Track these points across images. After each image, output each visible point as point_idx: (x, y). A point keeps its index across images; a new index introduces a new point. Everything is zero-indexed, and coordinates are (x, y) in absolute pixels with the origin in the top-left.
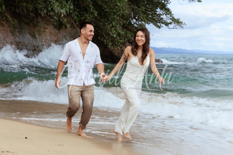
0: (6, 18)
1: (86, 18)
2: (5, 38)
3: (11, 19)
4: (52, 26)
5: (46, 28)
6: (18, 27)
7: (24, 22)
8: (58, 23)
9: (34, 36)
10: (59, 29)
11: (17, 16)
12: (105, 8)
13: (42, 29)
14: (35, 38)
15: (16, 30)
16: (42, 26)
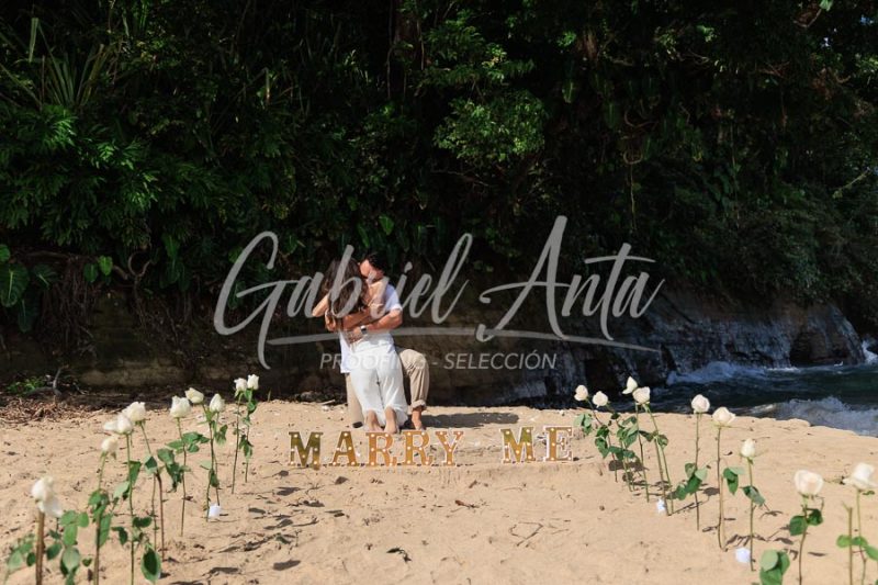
0: (725, 299)
1: (842, 287)
2: (727, 331)
3: (731, 300)
4: (794, 305)
6: (743, 310)
7: (751, 302)
9: (768, 324)
10: (805, 308)
11: (739, 294)
13: (779, 311)
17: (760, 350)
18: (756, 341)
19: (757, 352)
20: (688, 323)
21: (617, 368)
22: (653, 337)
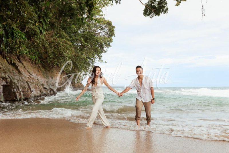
0: (40, 68)
2: (41, 79)
6: (45, 73)
7: (47, 70)
9: (52, 78)
11: (44, 67)
12: (77, 64)
13: (55, 74)
14: (53, 79)
15: (45, 74)
16: (55, 72)
17: (51, 87)
18: (50, 84)
19: (50, 88)
20: (30, 75)
21: (15, 90)
22: (23, 78)
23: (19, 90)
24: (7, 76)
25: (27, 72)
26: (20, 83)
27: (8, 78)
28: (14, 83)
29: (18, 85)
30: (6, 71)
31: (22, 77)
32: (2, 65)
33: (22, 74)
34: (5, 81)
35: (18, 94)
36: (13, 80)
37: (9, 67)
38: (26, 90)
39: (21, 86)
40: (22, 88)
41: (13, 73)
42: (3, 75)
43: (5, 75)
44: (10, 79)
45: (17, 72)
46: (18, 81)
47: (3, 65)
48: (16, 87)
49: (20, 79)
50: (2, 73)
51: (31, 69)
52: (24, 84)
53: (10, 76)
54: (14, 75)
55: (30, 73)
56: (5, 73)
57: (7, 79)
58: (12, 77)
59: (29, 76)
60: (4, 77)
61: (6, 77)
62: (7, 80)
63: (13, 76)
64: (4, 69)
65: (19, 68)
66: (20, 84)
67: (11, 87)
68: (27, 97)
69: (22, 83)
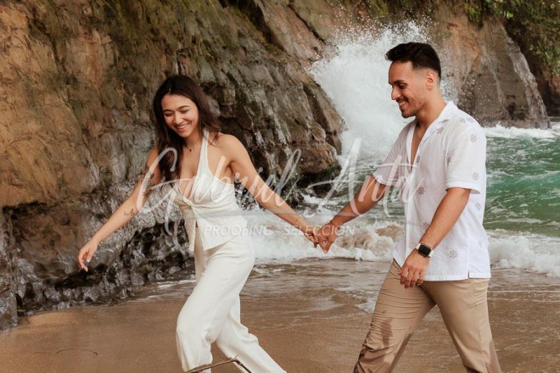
4: (465, 19)
5: (451, 25)
8: (477, 7)
10: (480, 26)
16: (444, 18)
21: (260, 139)
22: (290, 69)
23: (276, 136)
24: (223, 77)
25: (305, 30)
26: (278, 100)
27: (228, 83)
28: (254, 105)
29: (270, 112)
30: (218, 50)
31: (281, 66)
32: (200, 23)
33: (282, 48)
34: (214, 98)
35: (273, 156)
36: (247, 92)
37: (223, 23)
38: (308, 134)
39: (282, 113)
40: (289, 123)
41: (245, 49)
42: (207, 74)
43: (215, 73)
44: (237, 86)
45: (257, 40)
46: (268, 89)
47: (202, 20)
48: (264, 124)
49: (274, 77)
50: (203, 60)
51: (320, 13)
52: (294, 101)
53: (235, 74)
54: (249, 64)
55: (317, 36)
56: (214, 59)
57: (225, 92)
58: (243, 77)
59: (316, 49)
60: (211, 84)
61: (217, 79)
62: (222, 93)
63: (245, 70)
64: (210, 40)
65: (266, 15)
66: (277, 107)
67: (242, 129)
68: (311, 171)
69: (286, 99)
